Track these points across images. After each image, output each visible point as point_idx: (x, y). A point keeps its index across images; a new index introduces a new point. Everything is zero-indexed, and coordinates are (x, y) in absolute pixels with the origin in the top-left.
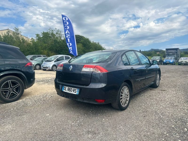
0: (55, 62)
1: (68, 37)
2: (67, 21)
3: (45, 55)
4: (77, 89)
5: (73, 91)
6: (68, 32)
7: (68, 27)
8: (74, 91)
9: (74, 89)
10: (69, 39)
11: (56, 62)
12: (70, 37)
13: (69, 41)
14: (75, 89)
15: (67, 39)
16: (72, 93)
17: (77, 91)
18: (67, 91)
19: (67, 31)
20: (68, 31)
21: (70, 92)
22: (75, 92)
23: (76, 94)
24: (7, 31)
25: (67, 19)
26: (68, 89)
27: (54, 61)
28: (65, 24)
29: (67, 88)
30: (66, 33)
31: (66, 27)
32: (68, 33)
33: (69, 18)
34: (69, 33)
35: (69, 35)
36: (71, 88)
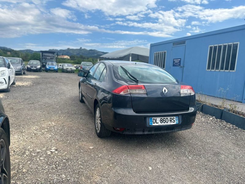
4: (175, 117)
5: (169, 121)
8: (171, 121)
9: (170, 118)
14: (172, 118)
16: (169, 123)
17: (176, 120)
18: (160, 124)
21: (166, 123)
22: (174, 121)
23: (175, 123)
26: (161, 121)
29: (158, 119)
36: (165, 118)
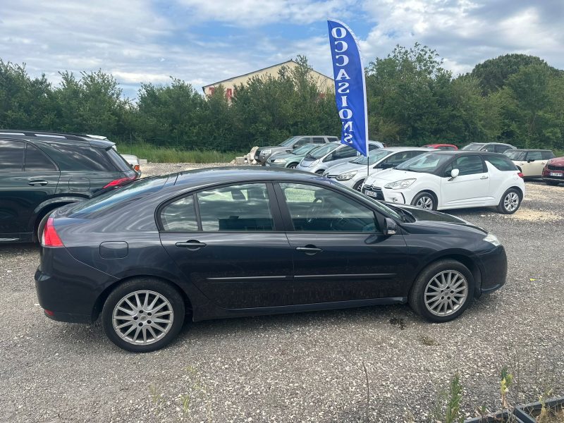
0: (324, 161)
1: (342, 91)
2: (343, 39)
3: (337, 137)
6: (343, 75)
7: (346, 60)
10: (344, 99)
11: (328, 161)
12: (348, 91)
13: (344, 104)
15: (338, 96)
19: (342, 71)
20: (345, 73)
24: (280, 67)
25: (344, 34)
27: (322, 159)
28: (336, 50)
30: (339, 78)
31: (341, 60)
32: (344, 80)
33: (350, 30)
34: (348, 78)
35: (347, 85)
